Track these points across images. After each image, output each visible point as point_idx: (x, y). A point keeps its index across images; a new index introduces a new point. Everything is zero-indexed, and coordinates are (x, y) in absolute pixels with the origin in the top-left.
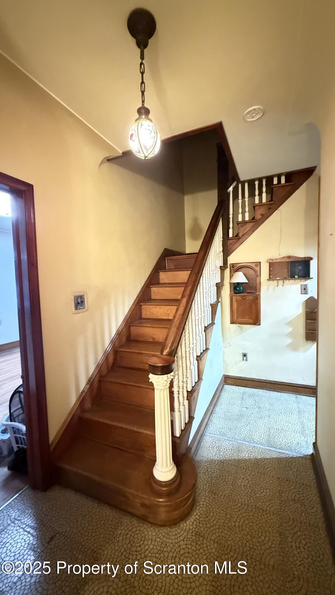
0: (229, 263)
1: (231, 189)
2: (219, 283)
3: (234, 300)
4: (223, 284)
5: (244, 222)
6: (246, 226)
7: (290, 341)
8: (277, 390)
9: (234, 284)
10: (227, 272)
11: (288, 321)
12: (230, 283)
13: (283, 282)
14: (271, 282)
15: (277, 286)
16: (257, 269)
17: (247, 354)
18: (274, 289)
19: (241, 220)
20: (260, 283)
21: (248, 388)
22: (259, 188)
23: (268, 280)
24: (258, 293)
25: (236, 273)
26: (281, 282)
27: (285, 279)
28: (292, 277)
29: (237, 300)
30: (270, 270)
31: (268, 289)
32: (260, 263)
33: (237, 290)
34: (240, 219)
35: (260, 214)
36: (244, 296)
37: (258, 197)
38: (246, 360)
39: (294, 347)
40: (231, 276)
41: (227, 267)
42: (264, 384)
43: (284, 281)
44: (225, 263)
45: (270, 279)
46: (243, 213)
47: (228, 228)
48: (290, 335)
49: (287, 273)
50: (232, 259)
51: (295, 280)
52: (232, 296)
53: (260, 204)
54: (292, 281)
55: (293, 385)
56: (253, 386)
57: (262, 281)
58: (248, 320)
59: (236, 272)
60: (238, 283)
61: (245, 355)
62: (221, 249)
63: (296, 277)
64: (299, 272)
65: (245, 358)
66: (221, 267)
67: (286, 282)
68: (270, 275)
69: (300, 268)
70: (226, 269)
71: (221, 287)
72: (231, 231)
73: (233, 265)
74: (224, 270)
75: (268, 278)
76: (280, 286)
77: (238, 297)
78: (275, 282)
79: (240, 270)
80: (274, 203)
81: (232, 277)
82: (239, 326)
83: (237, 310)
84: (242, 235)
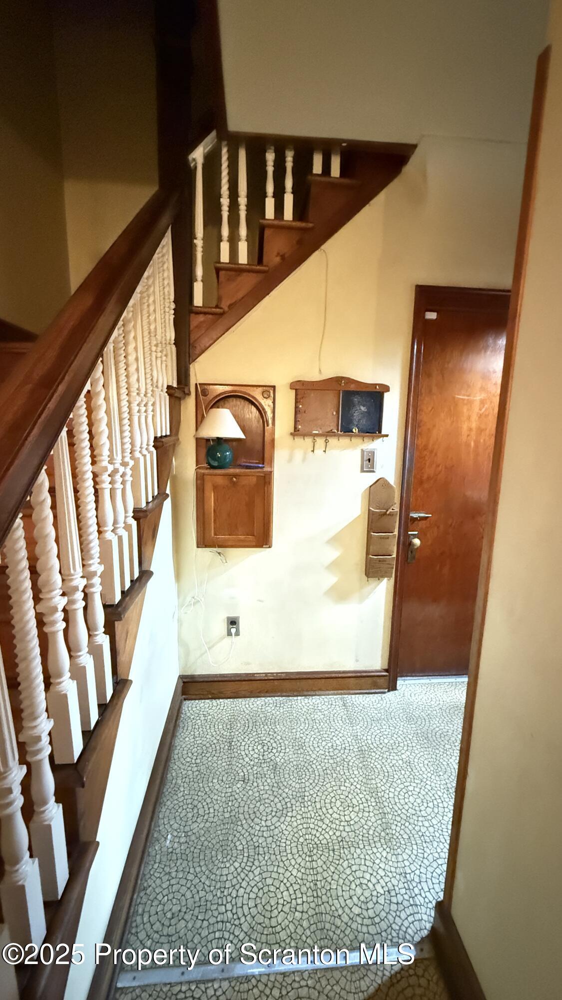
0: (193, 382)
1: (198, 155)
2: (166, 436)
3: (208, 487)
4: (178, 439)
5: (235, 269)
6: (240, 279)
7: (331, 579)
8: (306, 693)
9: (208, 440)
10: (189, 406)
11: (332, 534)
12: (198, 440)
13: (326, 442)
14: (299, 440)
15: (313, 451)
16: (266, 404)
17: (238, 618)
18: (304, 460)
19: (228, 261)
20: (273, 441)
21: (240, 700)
22: (275, 173)
23: (291, 434)
24: (267, 469)
25: (214, 410)
26: (320, 441)
27: (328, 434)
28: (346, 430)
29: (215, 488)
30: (297, 411)
31: (290, 460)
32: (274, 387)
33: (215, 458)
34: (225, 257)
35: (275, 253)
36: (235, 476)
37: (273, 200)
38: (237, 634)
39: (339, 594)
40: (200, 420)
41: (189, 394)
42: (276, 683)
43: (328, 438)
44: (183, 381)
45: (296, 432)
46: (234, 240)
47: (191, 279)
48: (334, 566)
49: (335, 420)
50: (201, 372)
51: (351, 436)
52: (204, 474)
53: (276, 222)
54: (345, 441)
55: (337, 675)
56: (251, 692)
57: (277, 436)
58: (242, 537)
59: (212, 407)
60: (219, 439)
61: (233, 622)
62: (171, 334)
63: (354, 430)
64: (359, 420)
65: (233, 631)
66: (169, 387)
67: (333, 441)
68: (296, 422)
69: (363, 408)
70: (184, 398)
71: (171, 450)
72: (198, 289)
73: (203, 390)
74: (180, 399)
75: (292, 431)
76: (319, 452)
77: (218, 477)
78: (309, 440)
79: (221, 403)
80: (312, 228)
81: (201, 422)
82: (219, 553)
83: (214, 511)
84: (230, 306)
